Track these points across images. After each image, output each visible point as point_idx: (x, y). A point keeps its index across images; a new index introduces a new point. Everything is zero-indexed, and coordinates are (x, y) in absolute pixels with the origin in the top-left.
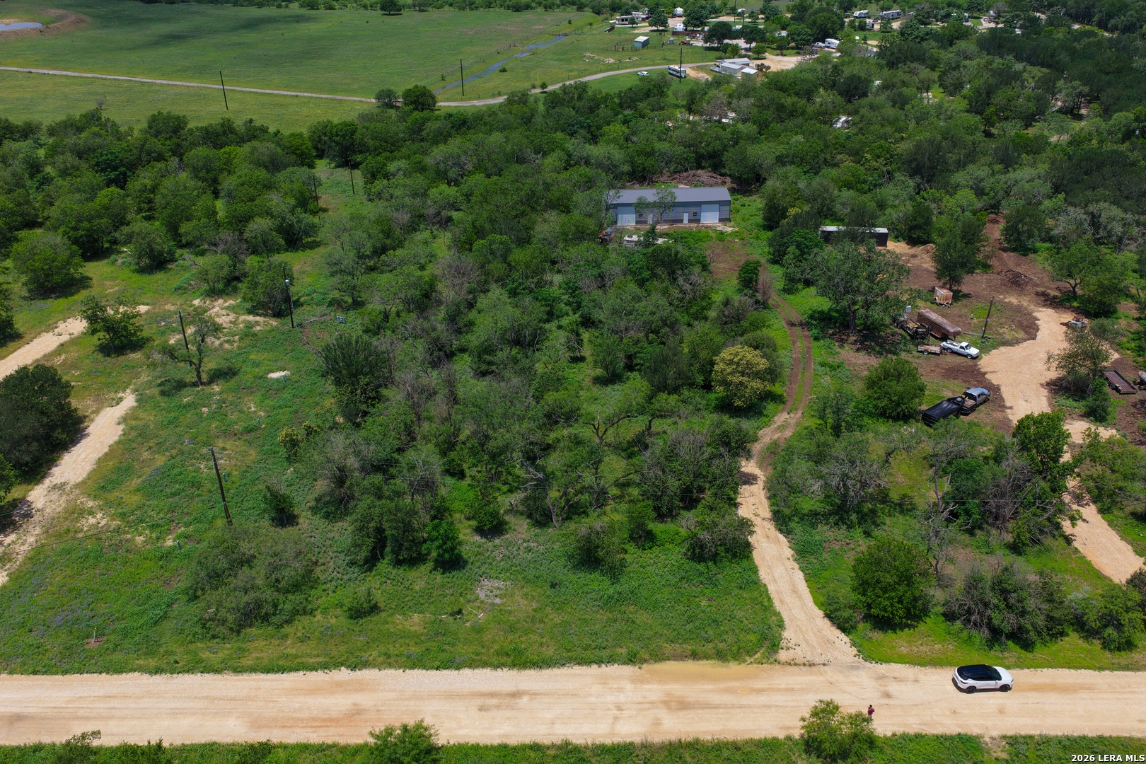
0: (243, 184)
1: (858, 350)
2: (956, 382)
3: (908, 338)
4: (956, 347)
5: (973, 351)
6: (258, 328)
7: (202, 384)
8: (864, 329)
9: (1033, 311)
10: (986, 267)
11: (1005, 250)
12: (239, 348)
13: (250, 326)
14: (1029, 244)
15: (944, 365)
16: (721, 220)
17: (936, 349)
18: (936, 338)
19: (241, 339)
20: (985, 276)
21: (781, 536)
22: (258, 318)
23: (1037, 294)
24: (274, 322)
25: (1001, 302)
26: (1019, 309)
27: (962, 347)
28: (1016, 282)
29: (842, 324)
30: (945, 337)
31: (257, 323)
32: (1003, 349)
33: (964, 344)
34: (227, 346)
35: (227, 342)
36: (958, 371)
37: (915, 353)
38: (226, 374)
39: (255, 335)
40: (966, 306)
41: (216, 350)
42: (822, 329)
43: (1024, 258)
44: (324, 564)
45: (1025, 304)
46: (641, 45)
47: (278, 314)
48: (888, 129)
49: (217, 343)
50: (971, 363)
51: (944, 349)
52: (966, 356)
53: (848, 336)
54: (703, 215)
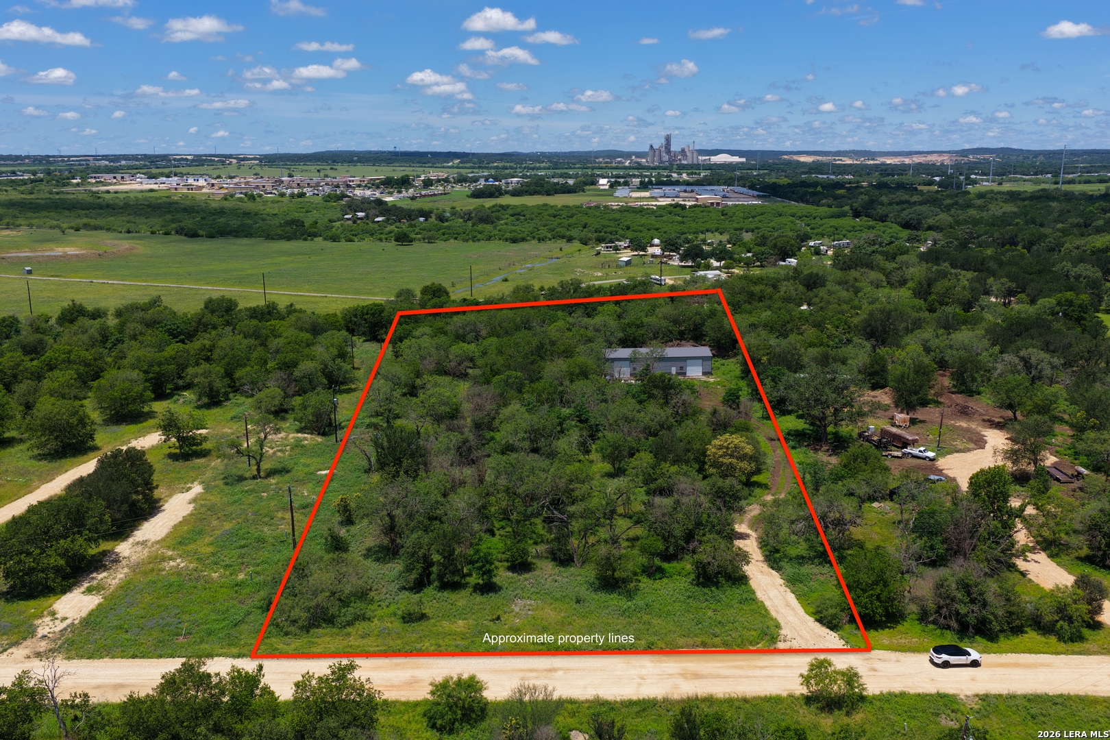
0: (289, 343)
1: (830, 455)
3: (874, 447)
4: (915, 451)
5: (931, 454)
6: (306, 442)
7: (260, 477)
8: (835, 442)
9: (981, 431)
10: (938, 403)
11: (953, 393)
12: (290, 455)
13: (299, 440)
14: (974, 388)
15: (906, 465)
16: (704, 374)
17: (899, 454)
18: (898, 447)
19: (292, 449)
20: (937, 409)
21: (774, 572)
22: (306, 435)
23: (984, 420)
24: (319, 439)
25: (954, 426)
26: (968, 430)
27: (920, 451)
28: (964, 412)
29: (815, 438)
30: (905, 444)
31: (305, 439)
32: (956, 455)
33: (922, 449)
34: (279, 454)
35: (280, 451)
36: (918, 468)
37: (880, 457)
38: (281, 471)
39: (303, 446)
40: (922, 428)
41: (271, 456)
42: (799, 442)
43: (970, 398)
44: (376, 590)
45: (974, 427)
46: (624, 264)
47: (324, 434)
48: (845, 307)
49: (271, 451)
50: (930, 463)
51: (904, 454)
52: (924, 459)
53: (821, 446)
54: (688, 368)
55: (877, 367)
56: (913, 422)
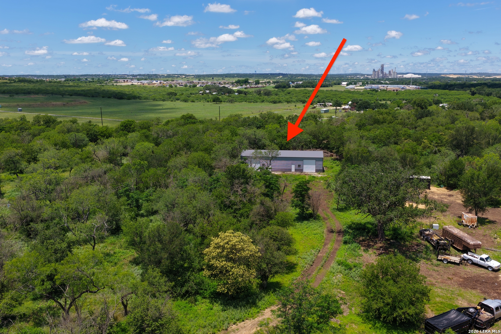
2: (474, 292)
3: (432, 248)
4: (476, 258)
5: (494, 264)
8: (392, 239)
15: (462, 274)
16: (317, 171)
17: (457, 259)
18: (458, 250)
27: (482, 259)
29: (373, 234)
30: (466, 249)
33: (484, 256)
36: (477, 281)
37: (435, 261)
50: (492, 275)
51: (464, 260)
52: (487, 268)
53: (376, 243)
54: (305, 166)
55: (455, 171)
56: (482, 221)
